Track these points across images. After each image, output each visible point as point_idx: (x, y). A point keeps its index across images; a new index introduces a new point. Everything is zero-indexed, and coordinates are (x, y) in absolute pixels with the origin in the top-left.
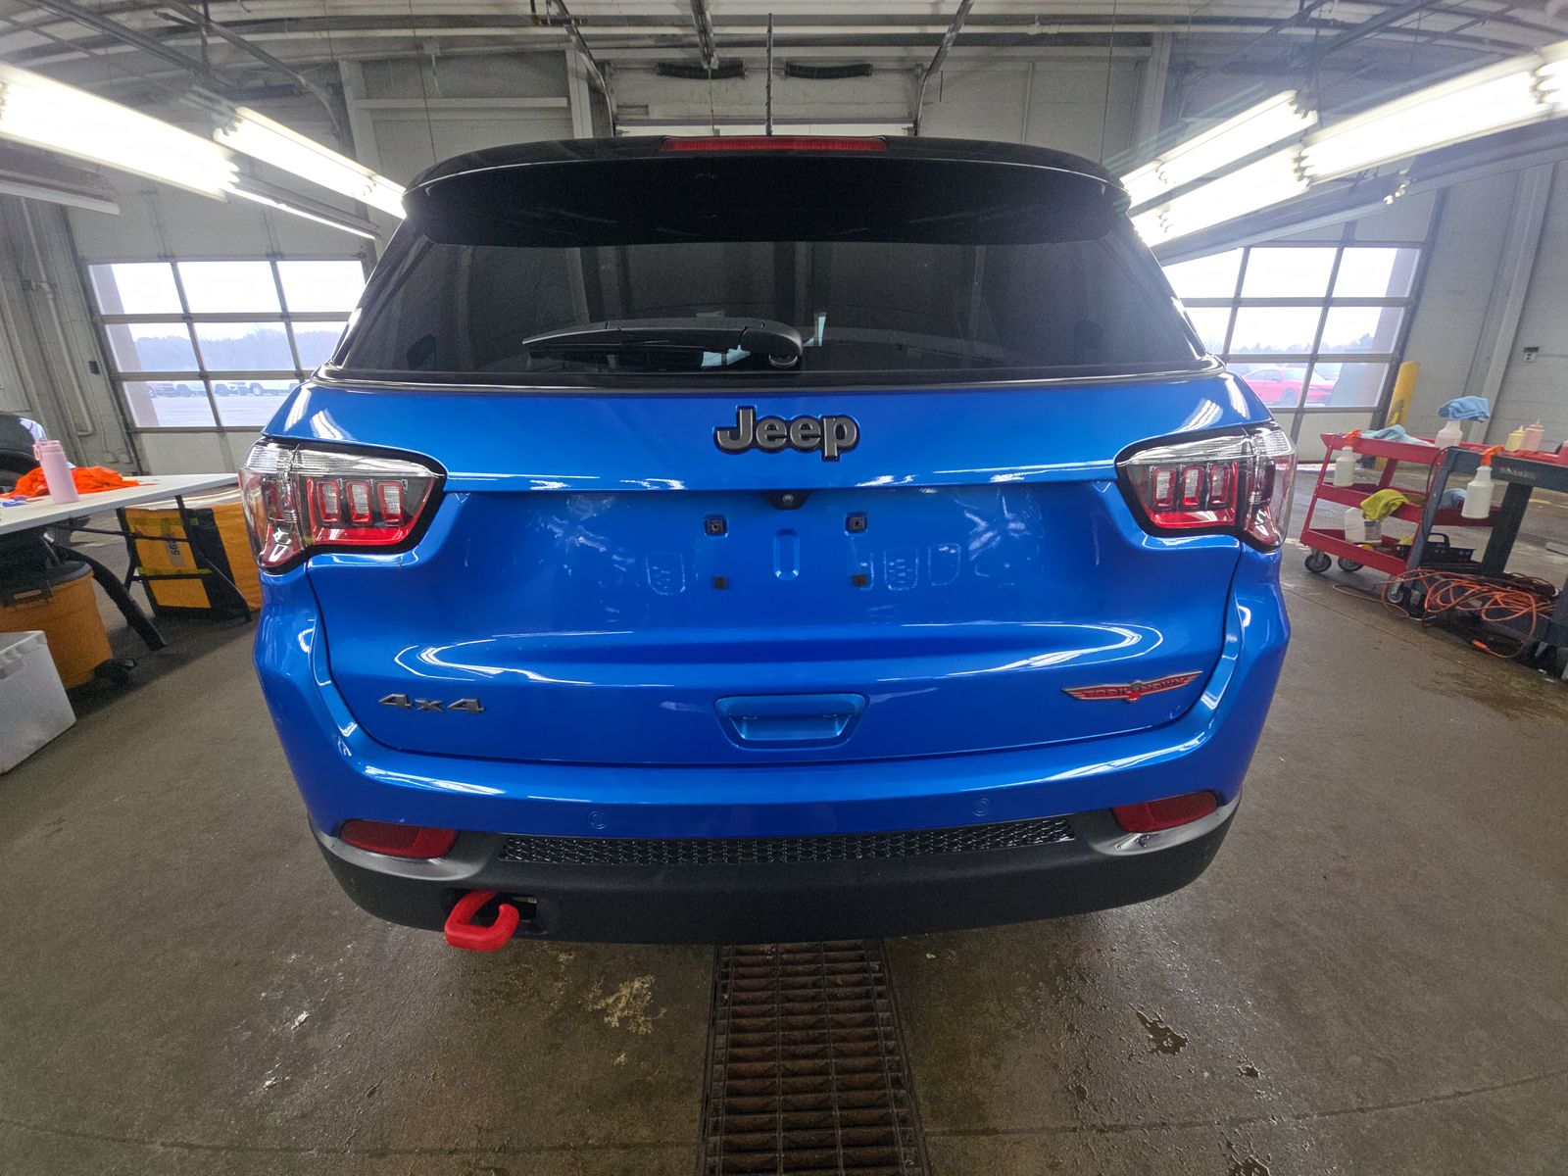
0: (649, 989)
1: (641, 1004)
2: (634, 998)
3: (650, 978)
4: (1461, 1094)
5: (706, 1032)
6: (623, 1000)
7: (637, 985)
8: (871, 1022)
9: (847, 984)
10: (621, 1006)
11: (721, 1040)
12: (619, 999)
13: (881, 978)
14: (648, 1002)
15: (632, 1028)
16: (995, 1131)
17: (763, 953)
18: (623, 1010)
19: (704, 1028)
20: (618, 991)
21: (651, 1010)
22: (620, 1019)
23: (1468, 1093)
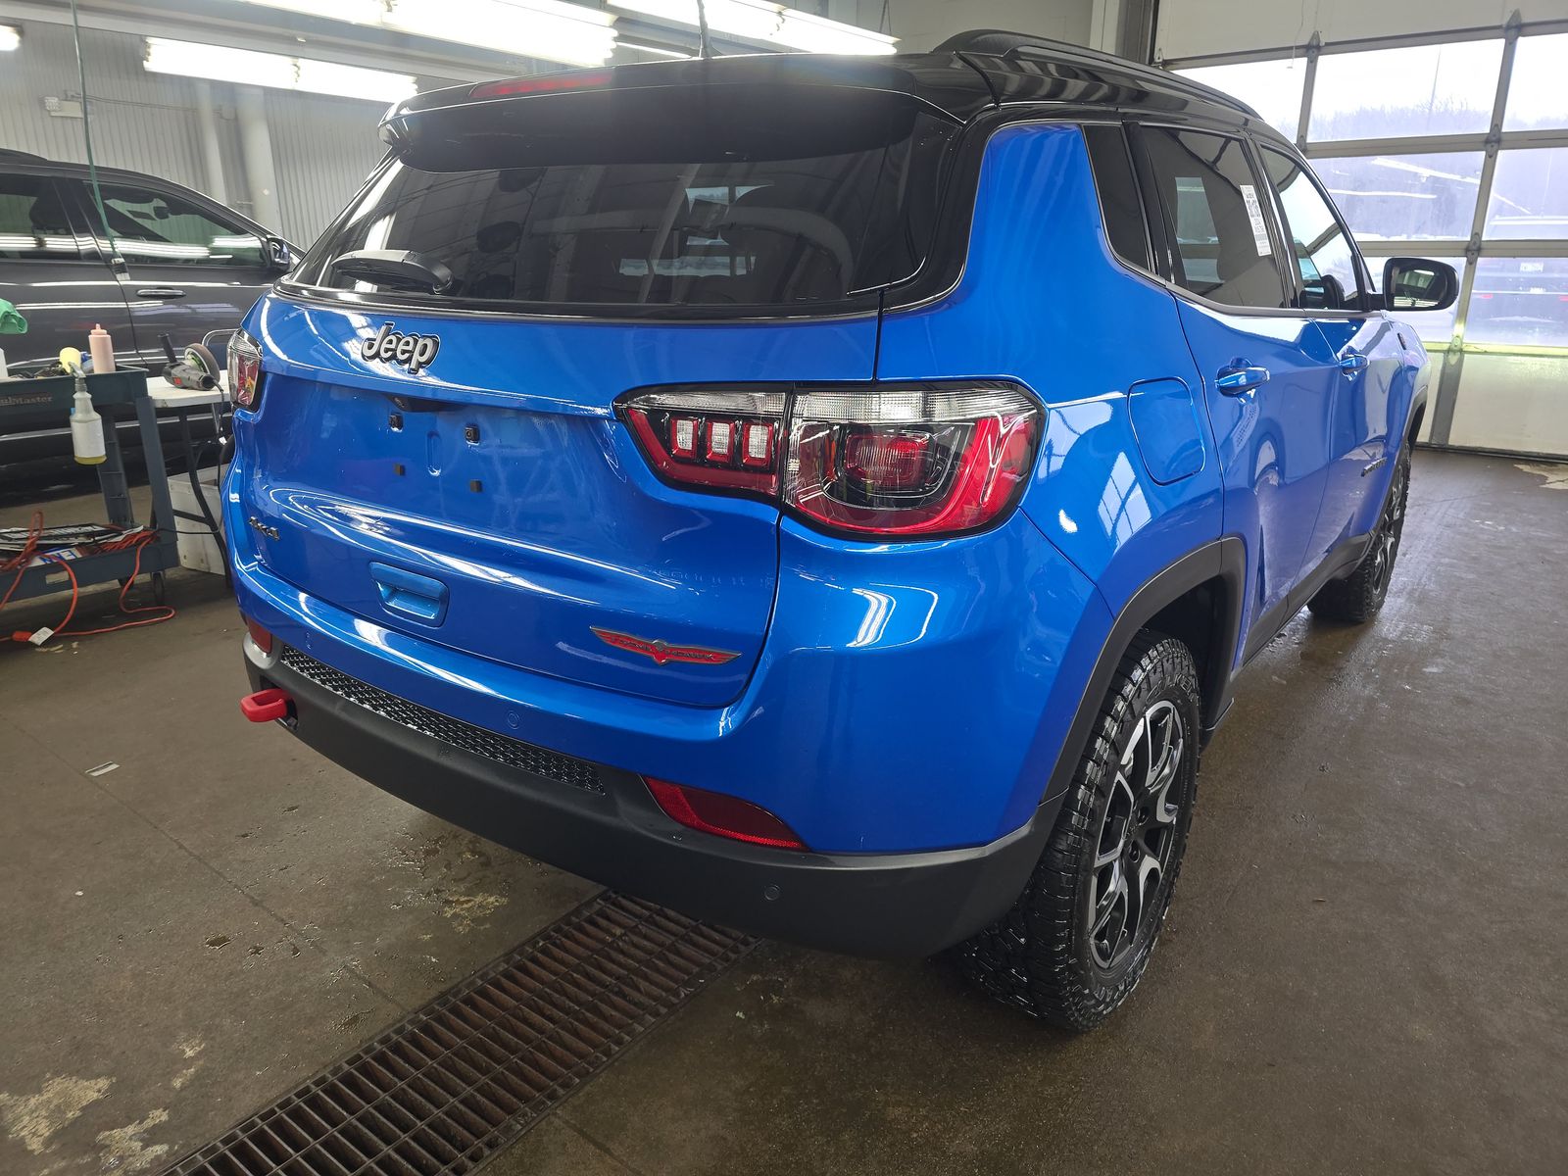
0: (496, 907)
1: (478, 913)
2: (479, 907)
3: (505, 901)
5: (497, 955)
6: (470, 904)
7: (492, 899)
10: (465, 906)
11: (503, 967)
12: (469, 901)
14: (485, 914)
15: (455, 924)
16: (607, 1151)
18: (462, 910)
19: (501, 952)
20: (475, 896)
21: (480, 921)
22: (454, 914)
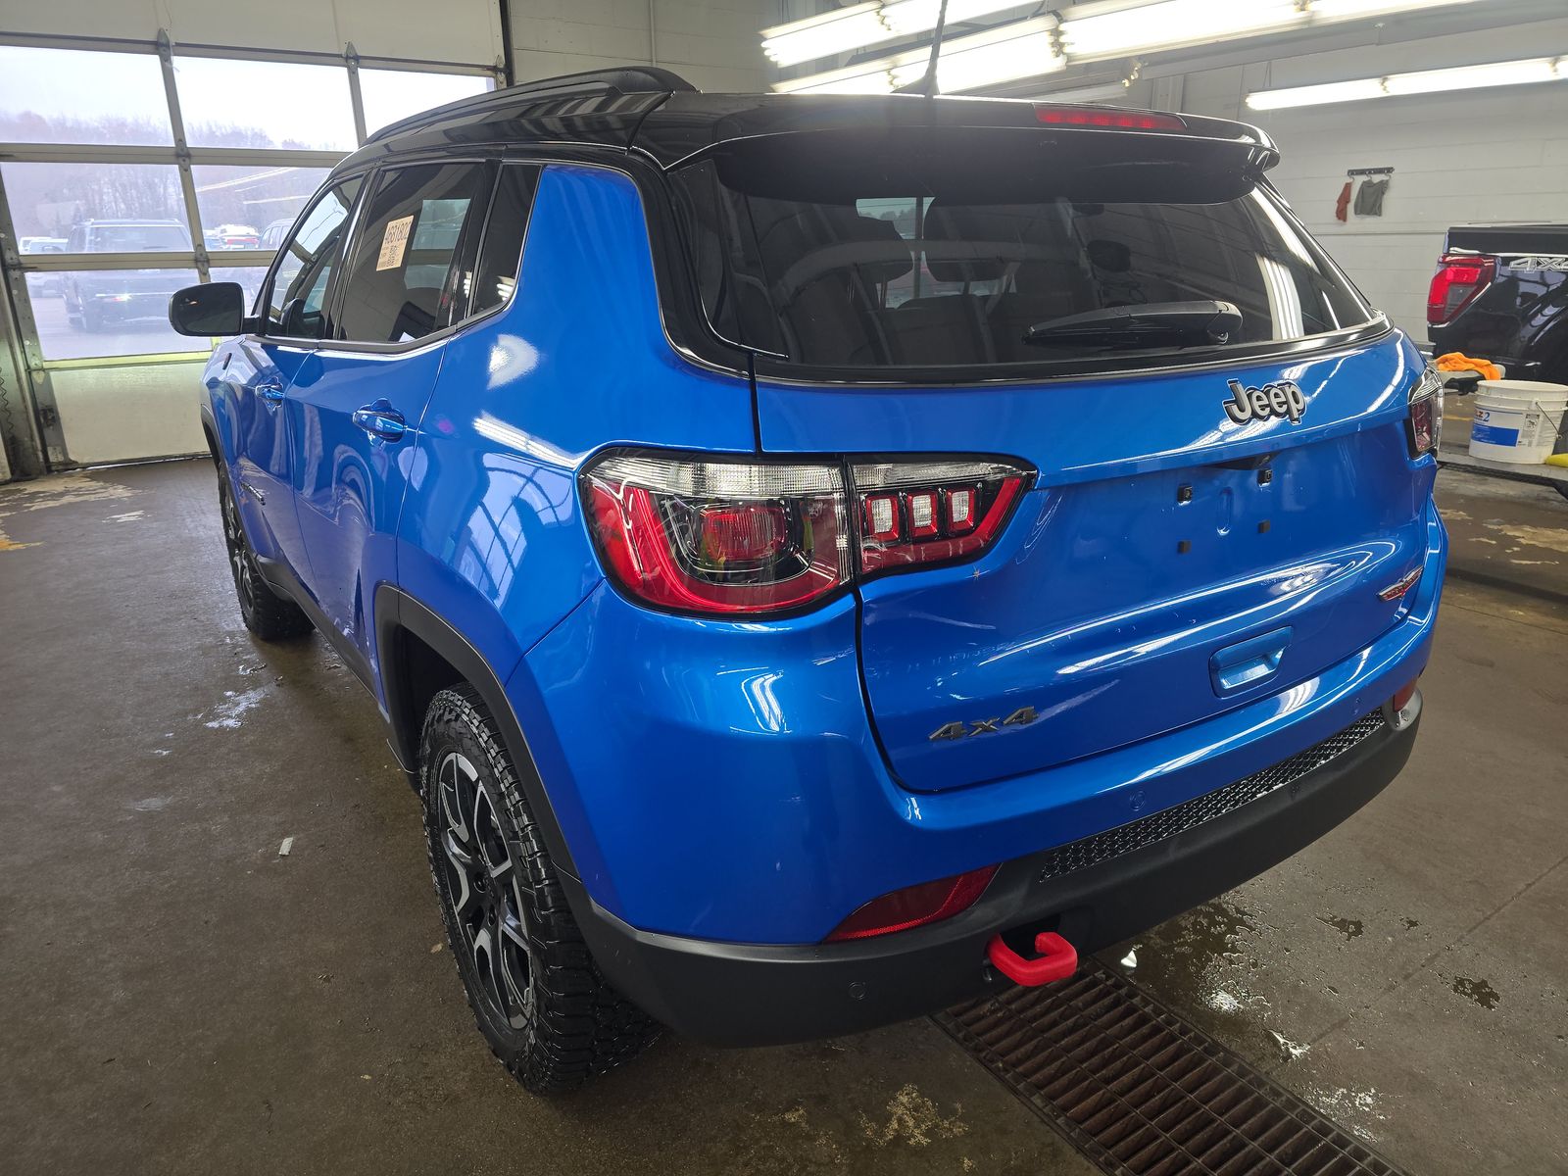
0: (921, 1096)
1: (929, 1112)
2: (916, 1111)
3: (909, 1087)
4: (1530, 885)
5: (1017, 1101)
6: (907, 1119)
7: (903, 1099)
8: (1144, 1020)
9: (1087, 1005)
10: (910, 1124)
12: (901, 1120)
13: (1115, 982)
14: (934, 1106)
15: (946, 1135)
17: (983, 1017)
18: (917, 1126)
19: (1012, 1099)
20: (891, 1115)
21: (945, 1112)
22: (925, 1135)
23: (1534, 883)
